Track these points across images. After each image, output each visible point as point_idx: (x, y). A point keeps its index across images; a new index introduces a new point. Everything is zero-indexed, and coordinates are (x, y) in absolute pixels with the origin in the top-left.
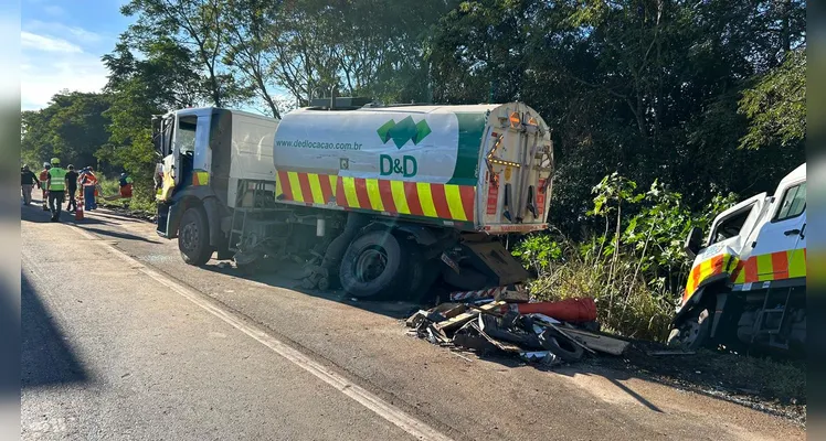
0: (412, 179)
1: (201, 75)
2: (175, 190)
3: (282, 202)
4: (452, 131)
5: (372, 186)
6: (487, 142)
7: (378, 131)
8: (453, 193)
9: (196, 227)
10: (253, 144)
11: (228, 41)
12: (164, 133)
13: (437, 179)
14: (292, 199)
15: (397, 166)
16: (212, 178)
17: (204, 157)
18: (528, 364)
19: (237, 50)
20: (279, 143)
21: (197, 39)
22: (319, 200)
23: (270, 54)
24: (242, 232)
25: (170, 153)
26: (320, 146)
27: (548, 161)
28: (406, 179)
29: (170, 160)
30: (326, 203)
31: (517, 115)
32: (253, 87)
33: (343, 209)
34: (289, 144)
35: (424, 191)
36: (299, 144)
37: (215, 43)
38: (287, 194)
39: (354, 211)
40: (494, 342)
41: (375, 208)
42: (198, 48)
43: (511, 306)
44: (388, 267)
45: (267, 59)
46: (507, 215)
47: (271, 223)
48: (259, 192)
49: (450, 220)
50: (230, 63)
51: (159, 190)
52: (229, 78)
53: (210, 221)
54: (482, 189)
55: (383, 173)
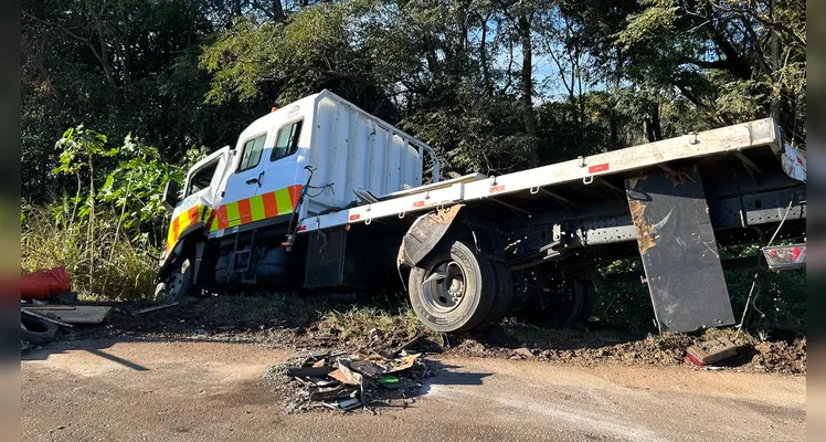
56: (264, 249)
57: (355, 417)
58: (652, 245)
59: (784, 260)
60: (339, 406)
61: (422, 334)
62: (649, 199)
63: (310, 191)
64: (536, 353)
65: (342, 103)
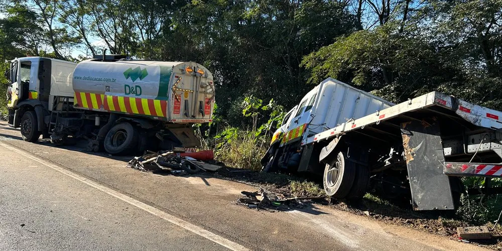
0: (139, 97)
1: (44, 28)
2: (18, 102)
3: (77, 108)
4: (157, 74)
5: (121, 100)
6: (173, 81)
7: (124, 73)
8: (157, 103)
9: (30, 121)
10: (64, 77)
11: (62, 8)
12: (12, 70)
13: (151, 97)
14: (82, 106)
15: (132, 90)
16: (40, 95)
17: (35, 84)
18: (172, 174)
19: (67, 14)
20: (75, 78)
21: (40, 6)
22: (96, 107)
23: (90, 17)
24: (55, 124)
25: (16, 81)
26: (96, 80)
27: (211, 90)
28: (137, 97)
29: (15, 85)
30: (99, 108)
31: (190, 68)
32: (79, 38)
33: (107, 111)
34: (81, 78)
35: (145, 102)
36: (85, 78)
37: (53, 8)
38: (80, 104)
39: (113, 113)
40: (161, 167)
41: (122, 111)
42: (41, 12)
43: (177, 154)
44: (127, 139)
45: (88, 20)
46: (186, 115)
47: (71, 119)
48: (65, 103)
49: (157, 116)
50: (64, 22)
51: (9, 101)
52: (64, 30)
53: (38, 118)
54: (171, 102)
55: (126, 93)
56: (293, 153)
57: (252, 210)
58: (412, 159)
59: (455, 170)
60: (248, 206)
61: (323, 196)
62: (412, 134)
63: (309, 126)
64: (372, 215)
65: (339, 83)
